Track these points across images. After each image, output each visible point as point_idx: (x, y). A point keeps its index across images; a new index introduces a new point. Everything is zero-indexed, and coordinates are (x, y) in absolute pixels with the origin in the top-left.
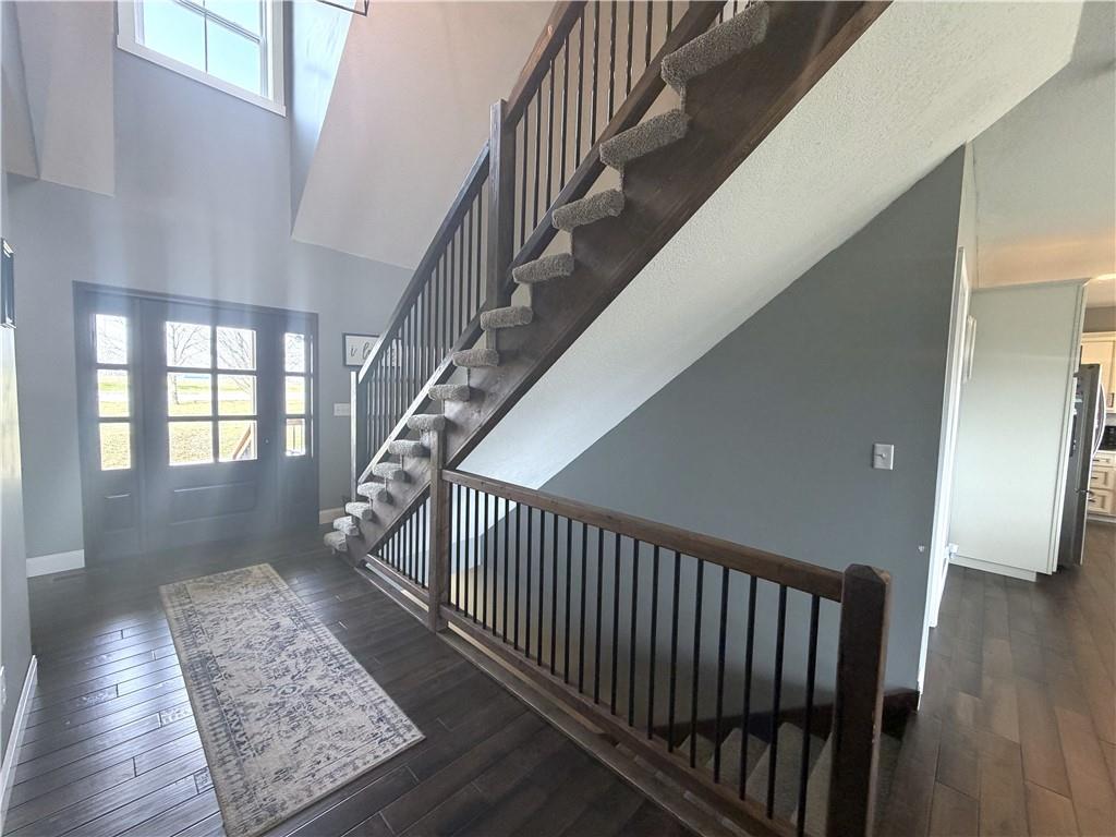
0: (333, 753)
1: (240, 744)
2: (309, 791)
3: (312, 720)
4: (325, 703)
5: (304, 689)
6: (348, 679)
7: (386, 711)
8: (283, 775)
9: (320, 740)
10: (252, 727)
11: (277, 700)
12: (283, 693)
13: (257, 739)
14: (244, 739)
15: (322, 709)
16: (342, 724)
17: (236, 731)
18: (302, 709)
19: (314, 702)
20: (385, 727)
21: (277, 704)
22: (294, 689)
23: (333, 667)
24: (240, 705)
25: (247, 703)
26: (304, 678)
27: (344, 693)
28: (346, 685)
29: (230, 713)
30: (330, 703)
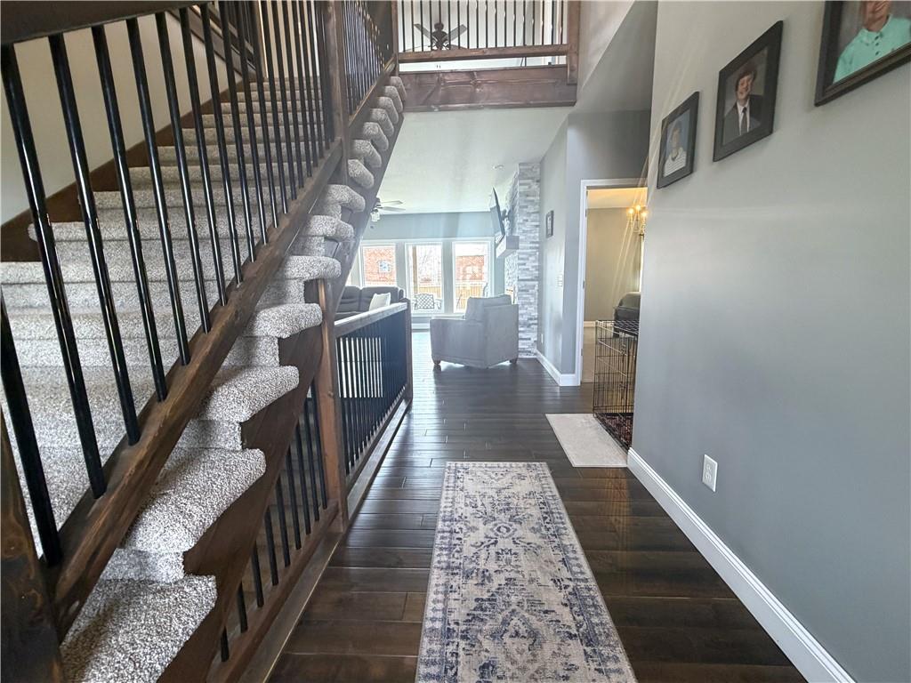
0: (493, 476)
1: (544, 503)
2: (511, 465)
3: (496, 498)
4: (483, 505)
5: (490, 526)
6: (456, 516)
7: (452, 480)
8: (521, 477)
9: (499, 485)
10: (536, 512)
11: (515, 526)
12: (508, 530)
13: (533, 501)
14: (542, 506)
15: (487, 501)
16: (479, 487)
17: (547, 513)
18: (499, 508)
19: (489, 510)
20: (459, 475)
21: (515, 521)
22: (499, 530)
23: (458, 536)
24: (543, 537)
25: (538, 535)
26: (487, 537)
27: (466, 505)
28: (460, 511)
29: (551, 531)
30: (479, 504)
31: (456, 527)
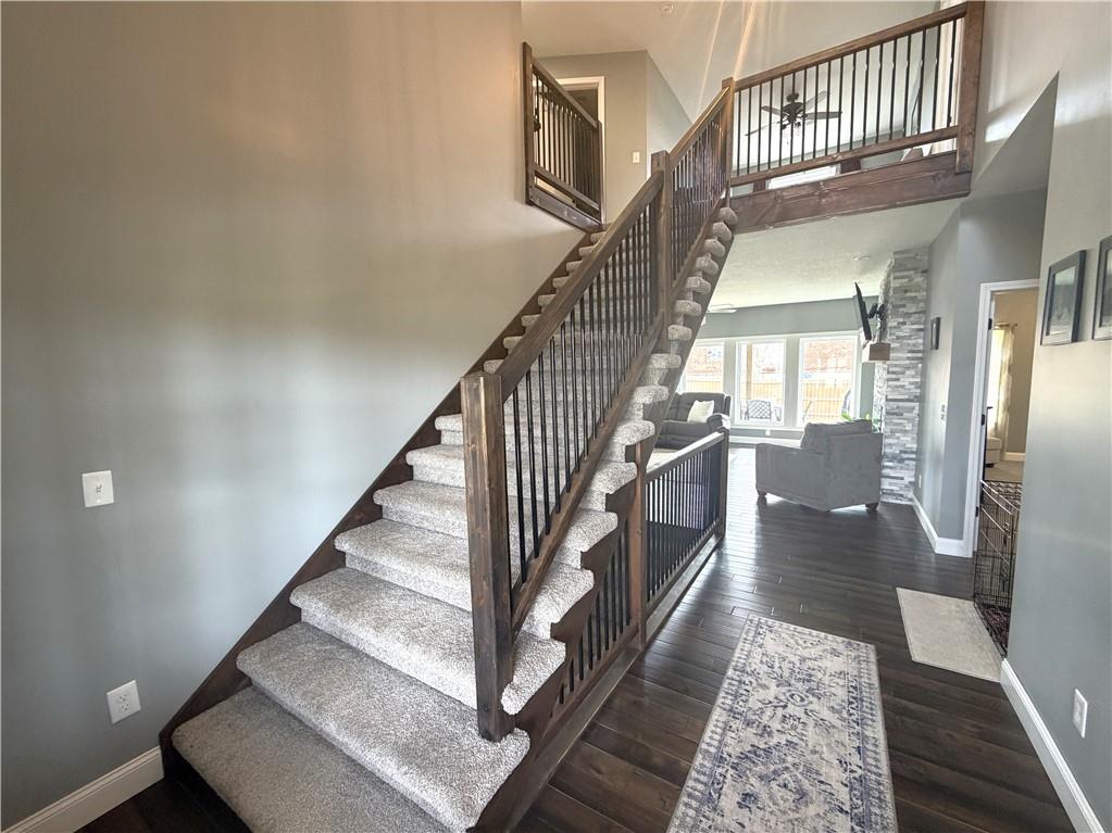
0: (801, 642)
1: (855, 688)
2: (826, 638)
3: (798, 665)
4: (780, 667)
5: (784, 689)
6: (748, 669)
7: (752, 634)
8: (835, 653)
9: (805, 653)
10: (842, 694)
11: (811, 698)
12: (802, 700)
13: (841, 682)
14: (851, 689)
15: (786, 665)
16: (781, 649)
17: (855, 698)
18: (798, 676)
19: (786, 674)
20: (761, 631)
21: (813, 695)
22: (792, 696)
23: (746, 687)
24: (843, 720)
25: (837, 715)
26: (776, 698)
27: (761, 662)
28: (754, 666)
29: (854, 718)
30: (777, 665)
31: (746, 679)
